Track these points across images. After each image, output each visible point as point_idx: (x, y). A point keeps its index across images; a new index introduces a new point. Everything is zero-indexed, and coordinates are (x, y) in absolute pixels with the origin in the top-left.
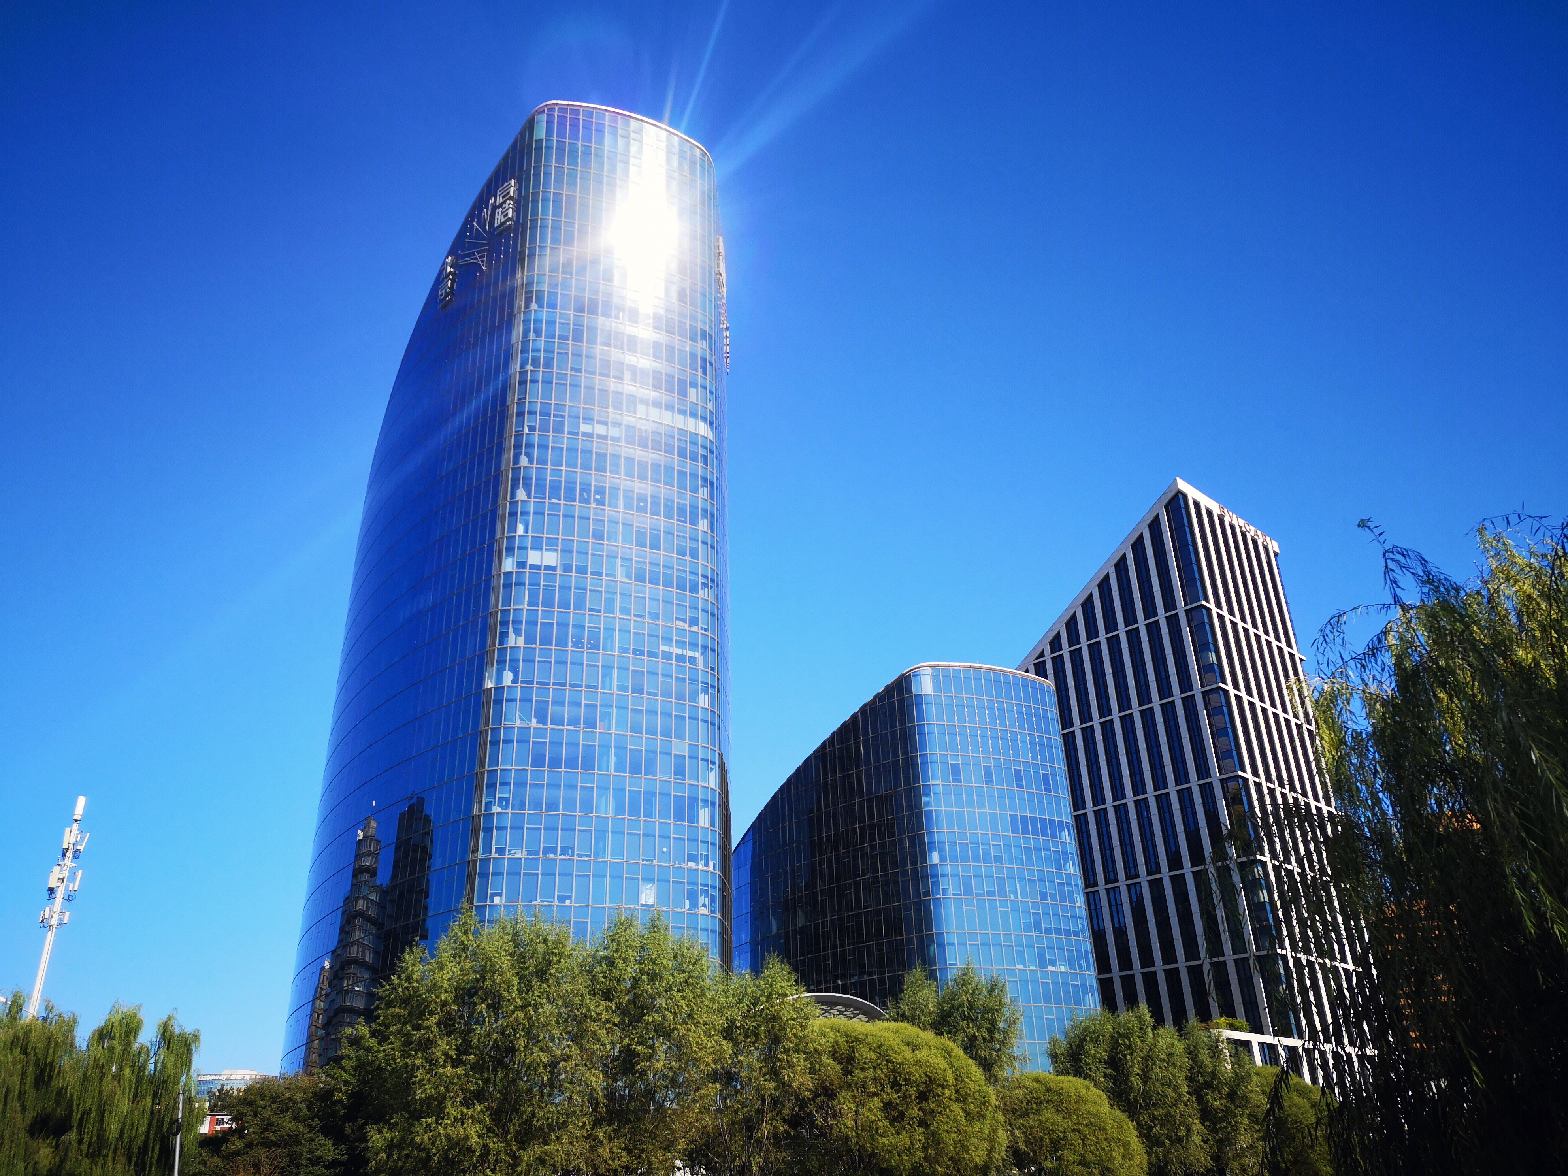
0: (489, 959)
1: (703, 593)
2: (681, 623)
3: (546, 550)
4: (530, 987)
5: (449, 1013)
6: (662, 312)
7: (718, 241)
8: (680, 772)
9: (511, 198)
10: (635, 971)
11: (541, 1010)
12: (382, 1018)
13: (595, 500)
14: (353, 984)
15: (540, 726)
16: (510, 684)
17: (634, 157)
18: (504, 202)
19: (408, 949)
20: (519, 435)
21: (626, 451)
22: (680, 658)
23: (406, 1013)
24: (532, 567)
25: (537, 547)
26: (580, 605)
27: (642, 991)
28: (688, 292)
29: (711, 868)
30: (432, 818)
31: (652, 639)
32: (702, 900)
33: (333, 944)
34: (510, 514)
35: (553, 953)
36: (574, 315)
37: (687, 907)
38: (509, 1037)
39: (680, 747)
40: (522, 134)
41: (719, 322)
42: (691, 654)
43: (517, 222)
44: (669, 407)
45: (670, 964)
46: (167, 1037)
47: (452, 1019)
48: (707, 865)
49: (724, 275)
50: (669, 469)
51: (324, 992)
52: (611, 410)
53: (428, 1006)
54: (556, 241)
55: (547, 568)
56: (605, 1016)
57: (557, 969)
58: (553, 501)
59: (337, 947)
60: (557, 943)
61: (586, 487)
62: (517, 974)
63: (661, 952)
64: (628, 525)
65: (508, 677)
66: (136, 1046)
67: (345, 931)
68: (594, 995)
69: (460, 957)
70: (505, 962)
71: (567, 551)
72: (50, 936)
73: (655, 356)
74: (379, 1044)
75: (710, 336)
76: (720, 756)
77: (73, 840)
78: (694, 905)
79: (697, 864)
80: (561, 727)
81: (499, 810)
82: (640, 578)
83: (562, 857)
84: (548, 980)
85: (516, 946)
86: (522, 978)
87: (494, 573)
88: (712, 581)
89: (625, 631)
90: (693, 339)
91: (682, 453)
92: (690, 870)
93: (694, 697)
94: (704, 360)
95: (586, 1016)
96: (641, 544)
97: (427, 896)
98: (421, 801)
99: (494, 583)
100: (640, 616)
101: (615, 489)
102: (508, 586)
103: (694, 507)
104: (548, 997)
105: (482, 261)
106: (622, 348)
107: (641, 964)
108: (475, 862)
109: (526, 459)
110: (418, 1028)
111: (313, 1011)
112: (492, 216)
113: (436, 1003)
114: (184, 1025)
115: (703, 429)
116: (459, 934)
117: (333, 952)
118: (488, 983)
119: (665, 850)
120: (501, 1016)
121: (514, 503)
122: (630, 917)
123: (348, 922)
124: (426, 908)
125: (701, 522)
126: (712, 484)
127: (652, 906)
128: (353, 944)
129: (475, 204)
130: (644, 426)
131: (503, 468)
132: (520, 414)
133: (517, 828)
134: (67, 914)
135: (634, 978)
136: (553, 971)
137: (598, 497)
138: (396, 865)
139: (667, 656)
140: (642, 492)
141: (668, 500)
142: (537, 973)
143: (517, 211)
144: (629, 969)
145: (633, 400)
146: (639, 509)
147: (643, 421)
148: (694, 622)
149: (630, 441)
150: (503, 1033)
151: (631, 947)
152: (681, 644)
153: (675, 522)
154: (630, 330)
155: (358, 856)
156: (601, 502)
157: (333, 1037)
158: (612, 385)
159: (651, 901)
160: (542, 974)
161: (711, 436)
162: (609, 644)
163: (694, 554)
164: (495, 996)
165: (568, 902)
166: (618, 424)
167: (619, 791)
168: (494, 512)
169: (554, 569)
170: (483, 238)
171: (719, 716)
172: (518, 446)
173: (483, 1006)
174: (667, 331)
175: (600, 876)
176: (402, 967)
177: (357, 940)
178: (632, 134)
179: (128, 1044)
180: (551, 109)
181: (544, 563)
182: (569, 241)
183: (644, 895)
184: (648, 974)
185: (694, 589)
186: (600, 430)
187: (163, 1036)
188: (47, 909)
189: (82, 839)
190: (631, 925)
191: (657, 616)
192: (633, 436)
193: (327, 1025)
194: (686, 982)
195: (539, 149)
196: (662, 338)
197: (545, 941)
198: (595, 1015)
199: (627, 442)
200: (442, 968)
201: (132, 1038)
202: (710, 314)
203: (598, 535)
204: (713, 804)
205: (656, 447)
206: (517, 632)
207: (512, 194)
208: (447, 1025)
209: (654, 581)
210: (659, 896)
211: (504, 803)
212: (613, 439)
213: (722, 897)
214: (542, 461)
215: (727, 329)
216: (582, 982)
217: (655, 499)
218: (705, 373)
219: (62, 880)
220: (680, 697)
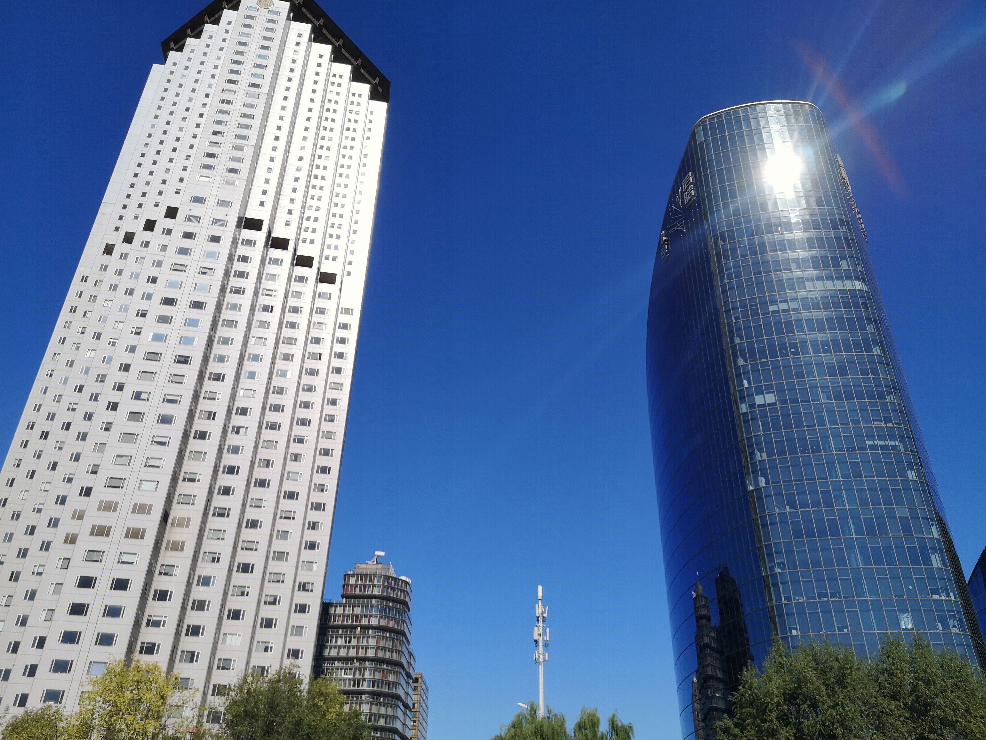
0: (800, 673)
1: (889, 399)
2: (878, 423)
3: (766, 393)
4: (834, 693)
5: (782, 711)
6: (808, 217)
7: (836, 158)
8: (907, 529)
9: (691, 184)
10: (912, 678)
11: (847, 708)
12: (739, 715)
13: (792, 353)
14: (714, 692)
15: (793, 510)
16: (764, 485)
17: (763, 128)
18: (688, 187)
19: (745, 669)
20: (730, 325)
21: (805, 315)
22: (884, 448)
23: (755, 711)
24: (759, 406)
25: (760, 392)
26: (799, 424)
27: (922, 693)
28: (823, 199)
29: (953, 598)
30: (736, 580)
31: (859, 438)
32: (951, 622)
33: (695, 666)
34: (736, 376)
35: (845, 667)
36: (748, 239)
37: (941, 628)
38: (829, 727)
39: (902, 512)
40: (689, 144)
41: (851, 211)
42: (892, 443)
43: (698, 196)
44: (829, 278)
45: (939, 672)
46: (614, 727)
47: (785, 715)
48: (948, 595)
49: (847, 178)
50: (840, 319)
51: (697, 698)
52: (787, 291)
53: (767, 706)
54: (724, 197)
55: (769, 404)
56: (897, 712)
57: (851, 679)
58: (763, 360)
59: (698, 669)
60: (846, 660)
61: (783, 346)
62: (823, 683)
63: (929, 663)
64: (819, 364)
65: (762, 481)
66: (599, 734)
67: (701, 657)
68: (884, 697)
69: (781, 672)
70: (812, 675)
71: (780, 391)
72: (541, 668)
73: (810, 248)
74: (742, 732)
75: (848, 222)
76: (937, 513)
77: (540, 611)
78: (946, 626)
79: (940, 596)
80: (808, 509)
81: (780, 570)
82: (838, 397)
83: (833, 599)
84: (846, 687)
85: (817, 664)
86: (827, 686)
87: (735, 415)
88: (895, 388)
89: (836, 436)
90: (835, 227)
91: (847, 305)
92: (935, 600)
93: (903, 474)
94: (846, 239)
95: (882, 712)
96: (832, 374)
97: (746, 632)
98: (726, 569)
99: (737, 421)
100: (845, 424)
101: (804, 343)
102: (746, 422)
103: (866, 340)
104: (850, 699)
105: (683, 227)
106: (785, 250)
107: (915, 673)
108: (772, 607)
109: (738, 338)
110: (765, 721)
111: (694, 711)
112: (683, 198)
113: (772, 704)
114: (623, 720)
115: (858, 285)
116: (776, 656)
117: (697, 671)
118: (804, 690)
119: (911, 587)
120: (819, 713)
121: (737, 368)
122: (896, 639)
123: (701, 651)
124: (748, 640)
125: (874, 349)
126: (875, 320)
127: (912, 629)
128: (707, 666)
129: (671, 195)
130: (813, 295)
131: (725, 348)
132: (728, 311)
133: (796, 582)
134: (547, 654)
135: (913, 683)
136: (849, 681)
137: (793, 350)
138: (721, 613)
139: (873, 448)
140: (824, 339)
141: (845, 340)
142: (837, 682)
143: (696, 190)
144: (906, 678)
145: (801, 281)
146: (825, 351)
147: (813, 292)
148: (888, 420)
149: (806, 308)
150: (824, 725)
151: (904, 661)
152: (881, 438)
153: (854, 353)
154: (788, 236)
155: (696, 608)
156: (797, 353)
157: (710, 727)
158: (784, 275)
159: (910, 626)
160: (841, 683)
161: (865, 288)
162: (827, 447)
163: (875, 372)
164: (811, 699)
165: (846, 631)
166: (795, 299)
167: (863, 549)
168: (726, 377)
169: (774, 404)
170: (681, 213)
171: (927, 485)
172: (731, 332)
173: (805, 706)
174: (814, 229)
175: (864, 611)
176: (744, 681)
177: (710, 663)
178: (759, 115)
179: (595, 732)
180: (704, 121)
181: (767, 402)
182: (733, 196)
183: (903, 622)
184: (924, 680)
185: (882, 396)
186: (783, 306)
187: (613, 727)
188: (536, 652)
189: (545, 610)
190: (899, 644)
191: (858, 422)
192: (806, 304)
193: (704, 719)
194: (956, 685)
195: (702, 148)
196: (812, 234)
197: (837, 659)
198: (889, 712)
199: (804, 309)
200: (770, 680)
201: (596, 729)
202: (843, 207)
203: (800, 375)
204: (941, 550)
205: (826, 306)
206: (761, 451)
207: (691, 181)
208: (783, 718)
209: (849, 397)
210: (914, 621)
211: (781, 565)
212: (794, 310)
213: (968, 619)
214: (749, 337)
215: (859, 213)
216: (873, 689)
217: (835, 342)
218: (849, 247)
219: (539, 635)
220: (892, 475)
